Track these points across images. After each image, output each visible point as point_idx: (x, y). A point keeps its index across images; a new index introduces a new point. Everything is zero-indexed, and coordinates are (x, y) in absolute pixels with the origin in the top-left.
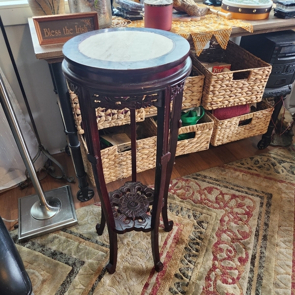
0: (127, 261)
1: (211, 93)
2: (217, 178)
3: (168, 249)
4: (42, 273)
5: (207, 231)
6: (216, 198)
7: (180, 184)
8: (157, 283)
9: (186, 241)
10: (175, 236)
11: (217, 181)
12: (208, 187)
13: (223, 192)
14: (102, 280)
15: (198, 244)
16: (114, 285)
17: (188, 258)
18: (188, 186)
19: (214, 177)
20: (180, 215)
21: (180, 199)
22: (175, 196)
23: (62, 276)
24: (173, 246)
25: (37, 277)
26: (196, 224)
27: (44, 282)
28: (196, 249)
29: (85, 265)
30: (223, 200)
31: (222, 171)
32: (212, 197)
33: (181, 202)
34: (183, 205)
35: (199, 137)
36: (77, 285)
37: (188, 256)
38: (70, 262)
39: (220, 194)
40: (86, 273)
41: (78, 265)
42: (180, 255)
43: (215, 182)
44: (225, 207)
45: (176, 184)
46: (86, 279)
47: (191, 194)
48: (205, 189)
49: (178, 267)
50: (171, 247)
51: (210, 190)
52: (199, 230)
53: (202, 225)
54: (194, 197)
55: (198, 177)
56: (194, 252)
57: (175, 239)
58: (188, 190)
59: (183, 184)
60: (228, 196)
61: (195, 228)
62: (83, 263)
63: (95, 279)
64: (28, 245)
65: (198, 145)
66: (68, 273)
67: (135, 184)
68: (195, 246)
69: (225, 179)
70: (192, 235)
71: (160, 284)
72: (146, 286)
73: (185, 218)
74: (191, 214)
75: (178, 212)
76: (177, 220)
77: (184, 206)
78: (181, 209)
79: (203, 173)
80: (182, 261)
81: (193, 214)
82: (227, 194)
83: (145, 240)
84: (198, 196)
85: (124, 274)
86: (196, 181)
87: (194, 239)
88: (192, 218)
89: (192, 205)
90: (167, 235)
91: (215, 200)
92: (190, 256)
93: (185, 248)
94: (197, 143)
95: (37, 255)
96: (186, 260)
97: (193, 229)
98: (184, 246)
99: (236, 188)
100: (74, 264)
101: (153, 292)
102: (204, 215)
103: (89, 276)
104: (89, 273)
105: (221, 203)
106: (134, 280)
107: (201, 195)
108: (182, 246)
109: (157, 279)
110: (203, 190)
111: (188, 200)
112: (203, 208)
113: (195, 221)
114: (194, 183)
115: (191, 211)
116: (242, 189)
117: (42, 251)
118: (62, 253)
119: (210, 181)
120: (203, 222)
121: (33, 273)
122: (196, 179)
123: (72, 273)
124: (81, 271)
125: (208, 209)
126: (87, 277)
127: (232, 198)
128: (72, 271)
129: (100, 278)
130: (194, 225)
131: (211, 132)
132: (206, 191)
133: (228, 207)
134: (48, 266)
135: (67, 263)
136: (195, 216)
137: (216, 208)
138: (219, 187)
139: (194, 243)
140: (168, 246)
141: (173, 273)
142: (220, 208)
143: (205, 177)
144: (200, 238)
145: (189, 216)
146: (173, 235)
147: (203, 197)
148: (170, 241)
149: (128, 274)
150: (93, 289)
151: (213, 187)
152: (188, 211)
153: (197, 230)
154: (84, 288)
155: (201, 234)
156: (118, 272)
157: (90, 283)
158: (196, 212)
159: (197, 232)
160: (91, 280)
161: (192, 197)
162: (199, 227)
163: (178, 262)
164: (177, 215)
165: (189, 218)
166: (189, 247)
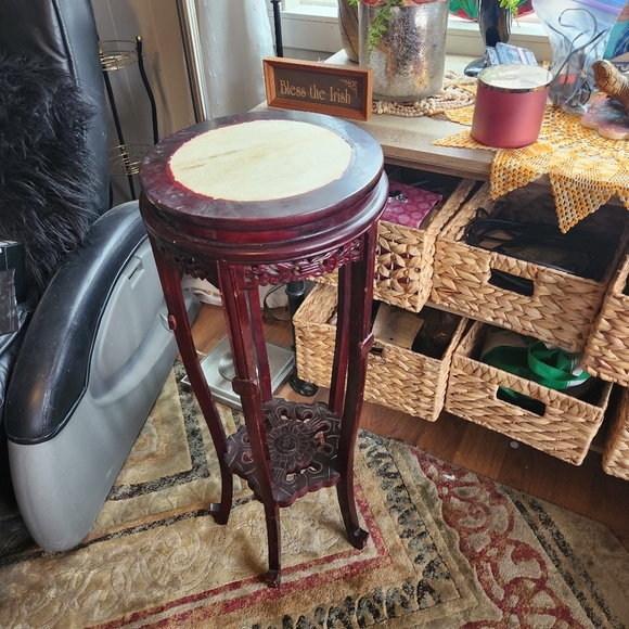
1: (601, 336)
2: (572, 547)
3: (323, 571)
4: (162, 444)
5: (420, 613)
6: (516, 581)
7: (473, 492)
8: (251, 598)
9: (362, 589)
10: (356, 563)
11: (565, 552)
12: (527, 546)
13: (548, 584)
14: (200, 518)
15: (377, 614)
16: (205, 540)
17: (333, 616)
18: (486, 509)
19: (568, 539)
20: (407, 541)
21: (441, 517)
22: (439, 504)
23: (173, 468)
24: (336, 574)
25: (151, 443)
26: (415, 584)
27: (152, 455)
28: (363, 618)
29: (206, 480)
30: (526, 596)
31: (606, 544)
32: (509, 570)
33: (437, 521)
34: (435, 530)
35: (555, 423)
37: (337, 613)
38: (197, 461)
39: (534, 580)
40: (196, 491)
41: (199, 473)
42: (328, 600)
43: (557, 548)
44: (512, 612)
45: (467, 484)
46: (188, 499)
47: (473, 526)
48: (517, 543)
49: (304, 611)
50: (329, 573)
51: (523, 554)
52: (408, 597)
53: (422, 595)
54: (473, 536)
55: (530, 511)
56: (355, 619)
57: (351, 567)
58: (477, 516)
59: (482, 497)
60: (550, 600)
61: (405, 587)
62: (207, 475)
63: (195, 508)
64: (184, 397)
65: (549, 439)
66: (181, 470)
67: (328, 416)
68: (366, 612)
69: (591, 563)
70: (383, 591)
71: (252, 604)
72: (235, 585)
73: (409, 554)
74: (428, 558)
75: (409, 533)
76: (391, 543)
77: (432, 533)
78: (422, 535)
79: (552, 512)
80: (319, 610)
81: (432, 562)
82: (551, 594)
83: (309, 524)
84: (482, 542)
85: (230, 539)
86: (518, 513)
87: (379, 602)
88: (422, 566)
89: (451, 546)
90: (347, 549)
91: (507, 581)
92: (340, 616)
93: (349, 598)
94: (548, 433)
95: (177, 418)
96: (327, 615)
97: (400, 586)
98: (351, 593)
99: (591, 602)
100: (198, 466)
101: (233, 602)
102: (451, 582)
103: (194, 498)
104: (199, 495)
105: (515, 600)
106: (232, 560)
107: (492, 546)
108: (347, 591)
109: (258, 593)
110: (510, 542)
111: (454, 531)
112: (465, 571)
113: (420, 577)
115: (435, 555)
116: (605, 621)
117: (188, 418)
118: (201, 440)
119: (549, 539)
120: (432, 591)
121: (151, 435)
122: (522, 509)
123: (185, 475)
124: (194, 483)
125: (472, 581)
126: (191, 497)
127: (552, 612)
128: (187, 473)
129: (201, 513)
130: (408, 581)
131: (594, 432)
132: (510, 549)
133: (521, 618)
134: (174, 441)
135: (193, 458)
136: (430, 568)
137: (491, 596)
138: (551, 567)
139: (370, 606)
140: (328, 567)
141: (287, 610)
142: (500, 604)
143: (547, 522)
144: (391, 610)
145: (419, 559)
146: (355, 559)
147: (493, 552)
148: (340, 563)
149: (234, 545)
150: (179, 518)
151: (538, 556)
152: (429, 548)
153: (404, 594)
154: (175, 506)
155: (402, 605)
156: (228, 529)
157: (184, 507)
158: (442, 565)
159: (402, 596)
160: (190, 506)
161: (469, 534)
162: (415, 592)
163: (314, 605)
164: (401, 537)
165: (415, 561)
166: (357, 602)
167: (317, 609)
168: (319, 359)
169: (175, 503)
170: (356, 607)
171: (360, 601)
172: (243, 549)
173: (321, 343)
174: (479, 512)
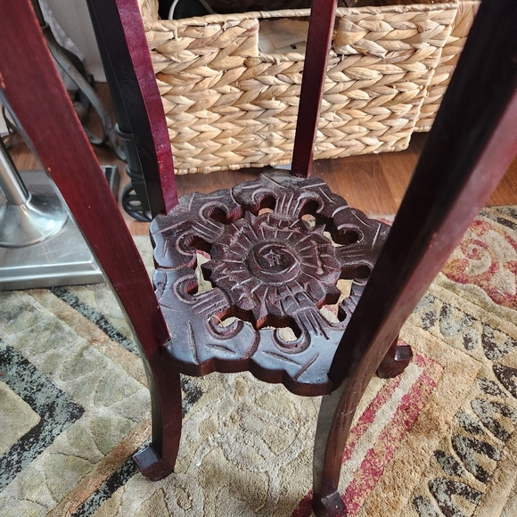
0: (220, 445)
3: (375, 440)
9: (444, 427)
10: (406, 398)
14: (119, 493)
15: (488, 450)
17: (443, 496)
18: (478, 243)
20: (436, 329)
21: (445, 279)
24: (395, 432)
26: (492, 377)
28: (480, 468)
29: (84, 422)
33: (447, 286)
34: (453, 299)
36: (31, 488)
37: (444, 487)
38: (41, 399)
40: (75, 451)
41: (61, 415)
42: (416, 477)
46: (69, 474)
47: (486, 269)
50: (385, 434)
53: (512, 383)
54: (494, 282)
56: (470, 478)
57: (404, 408)
58: (476, 255)
61: (486, 389)
62: (77, 412)
63: (96, 481)
66: (21, 434)
68: (476, 457)
70: (469, 411)
73: (452, 344)
74: (476, 334)
75: (430, 318)
76: (422, 344)
77: (454, 303)
78: (444, 311)
80: (417, 501)
81: (484, 336)
84: (507, 281)
85: (198, 494)
86: (510, 231)
87: (477, 430)
88: (479, 349)
89: (485, 306)
90: (379, 387)
92: (451, 489)
93: (439, 454)
96: (434, 501)
97: (478, 391)
98: (435, 444)
100: (50, 408)
103: (80, 464)
104: (87, 454)
108: (429, 445)
111: (471, 285)
113: (489, 364)
114: (502, 238)
115: (478, 325)
118: (26, 362)
123: (32, 439)
124: (62, 439)
126: (74, 468)
128: (36, 432)
129: (114, 483)
130: (480, 376)
135: (29, 400)
136: (489, 346)
139: (472, 444)
140: (376, 428)
144: (498, 430)
145: (467, 341)
146: (399, 394)
148: (386, 414)
149: (212, 496)
152: (465, 322)
153: (492, 398)
154: (52, 504)
155: (505, 415)
156: (181, 476)
157: (73, 495)
158: (496, 333)
159: (492, 403)
160: (82, 485)
161: (488, 280)
162: (501, 387)
163: (405, 500)
164: (426, 328)
165: (467, 348)
166: (453, 452)
167: (415, 503)
168: (204, 113)
169: (47, 498)
170: (457, 459)
171: (455, 447)
172: (232, 492)
173: (206, 70)
174: (474, 250)
